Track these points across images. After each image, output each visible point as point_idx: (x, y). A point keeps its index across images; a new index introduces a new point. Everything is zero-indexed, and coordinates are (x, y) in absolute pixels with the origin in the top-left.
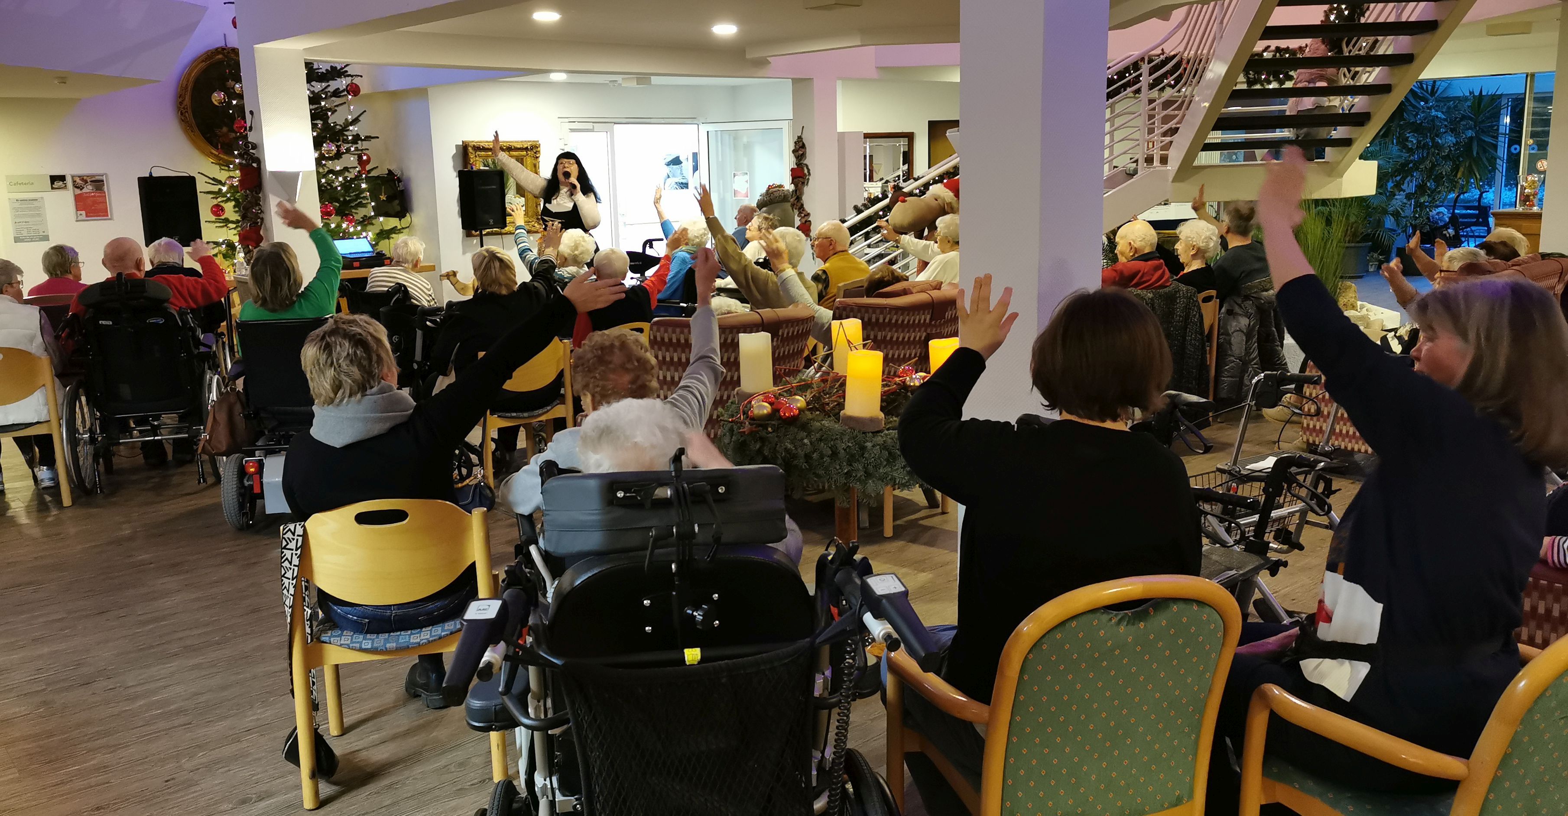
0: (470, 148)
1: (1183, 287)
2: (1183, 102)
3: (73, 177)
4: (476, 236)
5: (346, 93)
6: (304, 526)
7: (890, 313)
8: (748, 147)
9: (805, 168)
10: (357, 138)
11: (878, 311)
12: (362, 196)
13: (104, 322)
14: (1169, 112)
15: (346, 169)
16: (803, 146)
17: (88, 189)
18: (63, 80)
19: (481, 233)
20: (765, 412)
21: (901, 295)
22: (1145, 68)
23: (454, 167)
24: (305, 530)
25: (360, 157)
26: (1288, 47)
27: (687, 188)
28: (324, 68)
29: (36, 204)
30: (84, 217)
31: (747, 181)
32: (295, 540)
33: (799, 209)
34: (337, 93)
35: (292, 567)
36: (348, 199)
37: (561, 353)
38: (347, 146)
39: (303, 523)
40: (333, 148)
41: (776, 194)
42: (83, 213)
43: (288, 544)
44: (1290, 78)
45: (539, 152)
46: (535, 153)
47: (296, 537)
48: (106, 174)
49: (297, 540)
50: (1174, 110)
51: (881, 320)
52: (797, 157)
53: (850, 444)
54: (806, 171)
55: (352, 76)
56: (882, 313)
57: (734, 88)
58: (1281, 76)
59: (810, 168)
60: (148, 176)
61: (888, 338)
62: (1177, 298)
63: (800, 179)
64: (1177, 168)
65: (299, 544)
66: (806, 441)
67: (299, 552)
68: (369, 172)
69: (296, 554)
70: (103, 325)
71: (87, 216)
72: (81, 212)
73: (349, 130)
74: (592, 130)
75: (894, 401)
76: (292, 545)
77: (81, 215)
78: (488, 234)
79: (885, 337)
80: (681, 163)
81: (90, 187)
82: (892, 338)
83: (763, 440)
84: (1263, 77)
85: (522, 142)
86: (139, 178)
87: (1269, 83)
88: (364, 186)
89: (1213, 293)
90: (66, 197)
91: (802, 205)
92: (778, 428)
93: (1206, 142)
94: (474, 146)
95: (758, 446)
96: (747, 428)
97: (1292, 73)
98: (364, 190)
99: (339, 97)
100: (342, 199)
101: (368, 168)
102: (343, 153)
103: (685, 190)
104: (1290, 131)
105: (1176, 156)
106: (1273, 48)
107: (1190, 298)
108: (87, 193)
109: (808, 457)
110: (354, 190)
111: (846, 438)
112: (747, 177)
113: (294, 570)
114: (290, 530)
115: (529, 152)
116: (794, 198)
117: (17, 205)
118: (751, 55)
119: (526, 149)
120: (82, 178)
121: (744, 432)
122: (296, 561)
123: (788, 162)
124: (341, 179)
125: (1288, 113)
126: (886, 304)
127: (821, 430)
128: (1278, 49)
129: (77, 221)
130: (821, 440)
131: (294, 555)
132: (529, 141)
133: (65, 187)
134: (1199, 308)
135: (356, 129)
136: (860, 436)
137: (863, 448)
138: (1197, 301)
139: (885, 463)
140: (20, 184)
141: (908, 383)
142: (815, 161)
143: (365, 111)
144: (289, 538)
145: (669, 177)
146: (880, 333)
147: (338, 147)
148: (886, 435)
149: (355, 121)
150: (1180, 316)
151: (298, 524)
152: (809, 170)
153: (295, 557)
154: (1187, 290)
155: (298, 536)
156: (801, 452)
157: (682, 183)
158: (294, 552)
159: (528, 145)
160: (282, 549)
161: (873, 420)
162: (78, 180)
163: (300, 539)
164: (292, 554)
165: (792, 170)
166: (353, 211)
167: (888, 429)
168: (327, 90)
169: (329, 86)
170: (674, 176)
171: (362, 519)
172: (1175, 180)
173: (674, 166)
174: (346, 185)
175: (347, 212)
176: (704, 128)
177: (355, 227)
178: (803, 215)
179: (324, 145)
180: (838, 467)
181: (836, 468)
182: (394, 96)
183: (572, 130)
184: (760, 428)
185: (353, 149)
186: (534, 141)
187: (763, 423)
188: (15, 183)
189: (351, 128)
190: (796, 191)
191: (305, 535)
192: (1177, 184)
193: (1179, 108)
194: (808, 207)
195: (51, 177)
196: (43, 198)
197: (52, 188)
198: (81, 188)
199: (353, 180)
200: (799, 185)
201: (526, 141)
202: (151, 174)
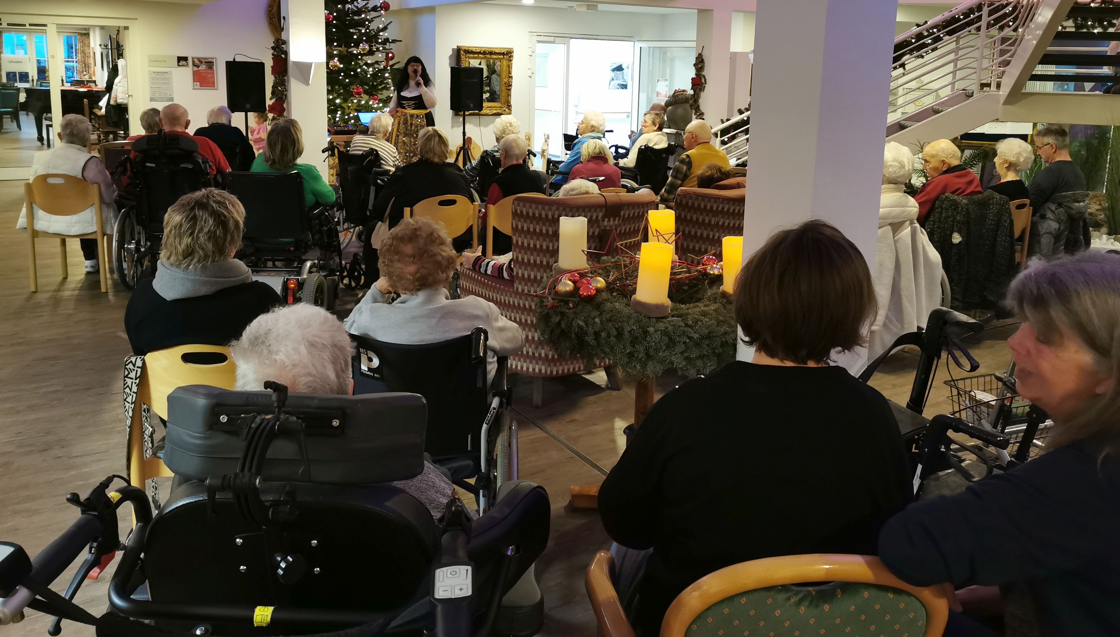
0: (462, 51)
1: (997, 196)
3: (193, 58)
4: (461, 115)
5: (380, 9)
6: (143, 360)
7: (722, 203)
8: (672, 60)
9: (703, 79)
10: (386, 41)
11: (713, 200)
12: (385, 82)
13: (150, 165)
15: (377, 62)
16: (702, 61)
17: (203, 67)
19: (464, 113)
20: (568, 289)
21: (735, 188)
22: (985, 11)
23: (450, 64)
24: (144, 363)
25: (387, 54)
27: (626, 88)
29: (166, 75)
30: (198, 87)
31: (667, 86)
32: (135, 371)
33: (696, 109)
34: (375, 9)
35: (132, 393)
36: (375, 84)
37: (471, 212)
38: (378, 46)
39: (143, 357)
40: (367, 47)
41: (680, 97)
42: (198, 84)
43: (129, 373)
44: (1113, 25)
45: (512, 56)
46: (510, 57)
47: (136, 369)
48: (216, 58)
49: (137, 371)
50: (1008, 45)
51: (715, 208)
52: (697, 69)
53: (635, 328)
54: (703, 81)
56: (715, 202)
57: (663, 16)
58: (1105, 23)
59: (706, 78)
60: (232, 60)
61: (720, 223)
62: (990, 204)
63: (698, 86)
64: (1007, 93)
65: (138, 374)
66: (597, 320)
67: (137, 381)
68: (393, 65)
69: (135, 383)
70: (148, 166)
71: (200, 86)
73: (379, 35)
74: (553, 42)
75: (696, 285)
76: (132, 375)
77: (197, 85)
78: (470, 115)
79: (718, 222)
80: (623, 69)
81: (204, 66)
82: (724, 223)
83: (562, 314)
84: (1090, 23)
85: (500, 48)
86: (226, 62)
87: (1094, 27)
88: (387, 75)
89: (1027, 201)
90: (187, 73)
91: (698, 106)
92: (578, 305)
93: (1034, 73)
94: (465, 50)
95: (557, 320)
96: (550, 301)
97: (1114, 21)
98: (387, 78)
99: (376, 11)
100: (371, 84)
101: (391, 63)
103: (624, 90)
104: (1110, 69)
105: (1008, 83)
107: (1003, 205)
108: (201, 70)
109: (597, 334)
110: (380, 77)
111: (632, 321)
112: (667, 83)
113: (133, 396)
114: (131, 362)
115: (505, 56)
116: (693, 101)
117: (154, 75)
119: (503, 54)
120: (199, 59)
121: (547, 306)
122: (135, 389)
123: (692, 73)
124: (371, 69)
126: (720, 195)
127: (612, 311)
128: (1104, 2)
129: (193, 89)
130: (610, 320)
131: (134, 383)
132: (506, 48)
133: (187, 65)
134: (1010, 214)
135: (386, 34)
136: (645, 321)
137: (646, 333)
138: (1009, 208)
139: (664, 348)
140: (156, 61)
141: (708, 271)
142: (709, 72)
143: (392, 22)
144: (130, 369)
145: (613, 80)
146: (713, 219)
147: (370, 46)
148: (670, 322)
149: (385, 29)
150: (992, 220)
151: (139, 357)
152: (705, 80)
153: (134, 385)
154: (1001, 199)
155: (138, 367)
156: (591, 330)
157: (623, 85)
158: (134, 381)
159: (505, 51)
160: (125, 377)
161: (659, 307)
162: (196, 61)
163: (139, 370)
164: (132, 382)
165: (693, 79)
166: (379, 92)
167: (673, 316)
168: (367, 6)
169: (368, 3)
170: (617, 79)
171: (187, 358)
172: (1004, 104)
173: (618, 72)
174: (374, 75)
175: (374, 93)
176: (638, 45)
177: (378, 104)
178: (698, 114)
179: (361, 45)
180: (622, 347)
181: (620, 348)
182: (415, 12)
183: (539, 42)
184: (562, 304)
185: (381, 49)
186: (509, 48)
187: (565, 299)
188: (154, 60)
189: (381, 34)
190: (694, 95)
191: (144, 367)
192: (1008, 107)
194: (703, 108)
195: (178, 57)
196: (171, 72)
197: (179, 65)
198: (198, 67)
199: (380, 71)
200: (697, 91)
201: (503, 48)
202: (234, 59)
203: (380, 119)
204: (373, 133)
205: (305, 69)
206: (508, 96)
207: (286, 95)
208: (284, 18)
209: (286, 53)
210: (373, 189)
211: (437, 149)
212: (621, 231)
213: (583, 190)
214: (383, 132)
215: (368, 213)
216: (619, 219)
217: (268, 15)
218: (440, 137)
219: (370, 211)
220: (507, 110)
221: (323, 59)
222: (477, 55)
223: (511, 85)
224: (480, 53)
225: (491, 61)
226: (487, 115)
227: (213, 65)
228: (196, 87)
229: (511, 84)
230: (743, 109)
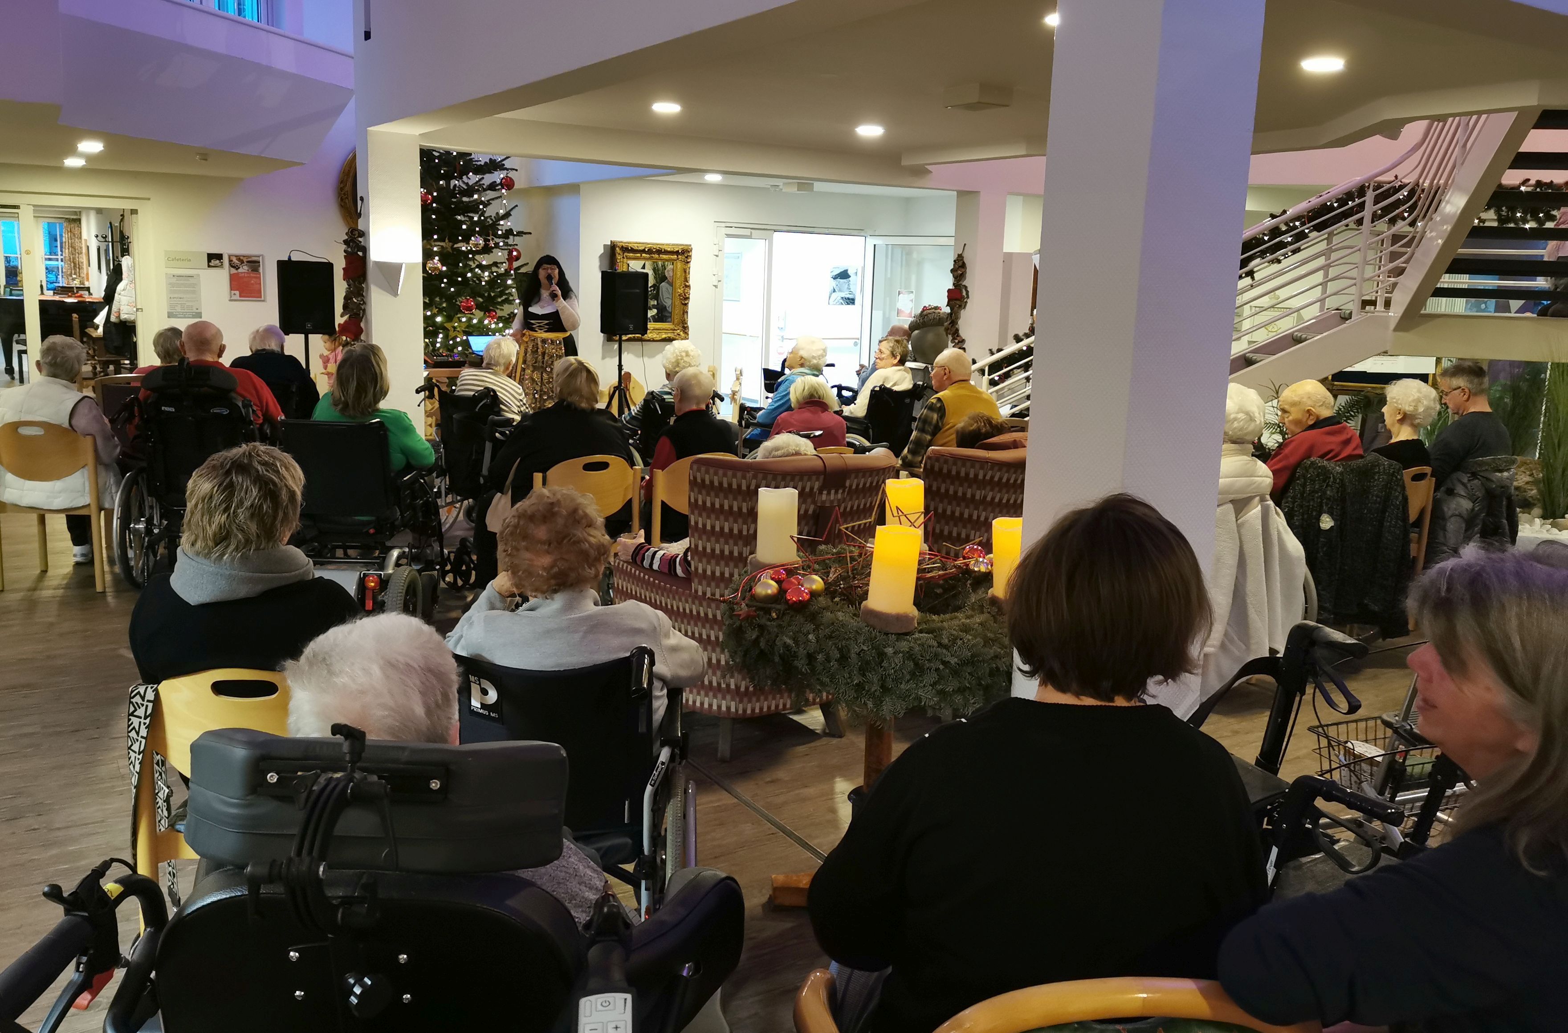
0: (617, 249)
1: (1385, 461)
2: (1414, 238)
3: (230, 256)
4: (616, 341)
5: (500, 187)
6: (156, 691)
7: (992, 469)
8: (920, 264)
9: (964, 290)
10: (509, 233)
11: (977, 466)
12: (507, 292)
13: (167, 409)
14: (1396, 248)
15: (495, 264)
16: (963, 266)
17: (244, 269)
18: (205, 157)
19: (620, 338)
20: (769, 592)
21: (1011, 449)
22: (1370, 196)
23: (600, 267)
24: (157, 695)
25: (510, 252)
26: (1552, 182)
27: (853, 303)
28: (483, 160)
29: (192, 281)
30: (237, 297)
31: (912, 301)
32: (145, 706)
33: (953, 335)
34: (492, 187)
35: (140, 739)
36: (492, 294)
37: (630, 480)
38: (497, 240)
39: (156, 685)
40: (481, 242)
41: (931, 316)
42: (237, 293)
43: (136, 710)
44: (1552, 218)
45: (690, 256)
46: (687, 257)
47: (145, 703)
48: (262, 255)
49: (147, 706)
50: (1401, 246)
51: (981, 477)
52: (955, 277)
53: (865, 648)
54: (964, 293)
55: (507, 169)
56: (982, 468)
57: (908, 200)
58: (1541, 215)
59: (968, 289)
60: (287, 259)
61: (989, 499)
62: (1375, 473)
63: (958, 302)
64: (1400, 315)
65: (149, 712)
66: (811, 637)
67: (148, 721)
69: (145, 724)
70: (165, 411)
71: (240, 296)
72: (235, 292)
73: (499, 225)
74: (750, 237)
75: (954, 587)
76: (141, 712)
77: (235, 294)
78: (629, 340)
79: (985, 497)
80: (849, 277)
81: (246, 268)
82: (993, 499)
83: (762, 628)
84: (1519, 215)
85: (673, 245)
86: (278, 261)
87: (1525, 221)
88: (509, 282)
90: (221, 276)
91: (957, 330)
92: (784, 614)
93: (1438, 286)
94: (622, 247)
95: (754, 637)
96: (743, 609)
97: (1554, 213)
98: (510, 287)
99: (495, 190)
100: (486, 295)
101: (516, 264)
102: (493, 248)
103: (851, 306)
104: (1547, 281)
105: (1401, 300)
106: (1533, 182)
107: (1393, 475)
108: (242, 273)
109: (811, 657)
110: (500, 285)
111: (861, 639)
112: (912, 296)
113: (141, 742)
114: (139, 693)
115: (680, 257)
116: (949, 322)
117: (174, 280)
118: (907, 161)
119: (677, 253)
120: (239, 258)
121: (740, 615)
122: (144, 732)
123: (948, 283)
124: (487, 274)
125: (1546, 259)
126: (988, 458)
127: (833, 624)
128: (1539, 183)
129: (230, 300)
130: (830, 637)
131: (142, 724)
132: (681, 245)
133: (221, 266)
134: (1404, 488)
135: (509, 224)
136: (880, 637)
137: (882, 655)
138: (1402, 479)
139: (908, 677)
140: (178, 260)
141: (971, 567)
142: (972, 282)
143: (517, 206)
144: (137, 703)
145: (834, 291)
146: (978, 492)
147: (486, 240)
148: (916, 640)
149: (507, 215)
150: (1377, 496)
151: (150, 686)
152: (967, 292)
153: (143, 727)
155: (148, 701)
156: (802, 652)
157: (848, 299)
158: (142, 721)
159: (679, 249)
160: (129, 715)
161: (900, 619)
162: (234, 260)
163: (150, 705)
164: (140, 722)
165: (949, 291)
166: (498, 307)
167: (921, 632)
168: (481, 183)
169: (483, 178)
170: (840, 291)
171: (219, 688)
172: (1396, 329)
173: (842, 280)
174: (492, 282)
175: (491, 308)
176: (871, 241)
177: (497, 323)
178: (957, 341)
179: (473, 238)
180: (847, 675)
181: (844, 676)
182: (551, 191)
183: (728, 236)
184: (762, 613)
185: (501, 244)
186: (686, 245)
187: (765, 606)
188: (173, 259)
189: (502, 222)
190: (951, 314)
191: (157, 701)
192: (1400, 334)
193: (1408, 245)
194: (963, 333)
195: (209, 255)
196: (198, 275)
197: (209, 266)
198: (237, 268)
199: (499, 276)
200: (956, 309)
201: (677, 245)
202: (290, 257)
203: (499, 345)
204: (489, 366)
205: (391, 272)
206: (683, 314)
207: (364, 310)
208: (362, 199)
209: (365, 250)
210: (488, 446)
211: (585, 390)
212: (845, 508)
213: (792, 449)
214: (504, 364)
215: (482, 481)
216: (844, 491)
217: (339, 194)
218: (589, 371)
219: (484, 477)
220: (681, 333)
221: (418, 258)
222: (639, 255)
223: (689, 298)
224: (643, 251)
225: (660, 263)
226: (654, 341)
227: (259, 266)
228: (234, 298)
229: (687, 296)
230: (1021, 334)
